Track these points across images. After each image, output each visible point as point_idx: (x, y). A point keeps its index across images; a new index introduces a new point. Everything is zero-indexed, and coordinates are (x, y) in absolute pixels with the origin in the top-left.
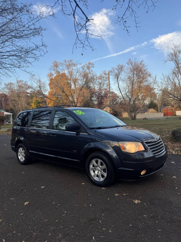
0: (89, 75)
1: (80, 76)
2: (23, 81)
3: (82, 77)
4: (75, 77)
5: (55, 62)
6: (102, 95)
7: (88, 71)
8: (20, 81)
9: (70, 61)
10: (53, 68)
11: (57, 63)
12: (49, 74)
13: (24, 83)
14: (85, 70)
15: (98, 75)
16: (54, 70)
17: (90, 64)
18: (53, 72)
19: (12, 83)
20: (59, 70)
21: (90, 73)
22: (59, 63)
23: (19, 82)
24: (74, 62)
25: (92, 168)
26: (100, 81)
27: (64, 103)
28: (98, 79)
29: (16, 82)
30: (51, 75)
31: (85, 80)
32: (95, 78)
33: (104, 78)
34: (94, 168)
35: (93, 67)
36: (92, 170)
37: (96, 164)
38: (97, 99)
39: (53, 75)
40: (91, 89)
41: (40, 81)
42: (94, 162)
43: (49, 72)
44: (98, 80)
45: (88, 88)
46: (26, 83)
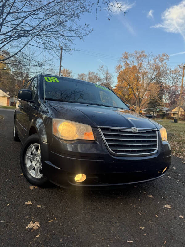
0: (162, 69)
1: (150, 68)
2: (94, 73)
3: (152, 71)
4: (144, 70)
5: (125, 53)
6: (177, 93)
7: (160, 64)
8: (92, 73)
9: (142, 52)
10: (122, 59)
11: (127, 54)
12: (118, 66)
13: (95, 75)
14: (157, 62)
15: (173, 69)
16: (123, 62)
17: (164, 56)
18: (122, 64)
19: (85, 74)
20: (129, 62)
21: (162, 66)
22: (130, 55)
23: (90, 73)
24: (146, 53)
25: (29, 156)
26: (174, 76)
27: (129, 98)
28: (172, 73)
29: (88, 73)
30: (120, 67)
31: (155, 73)
32: (168, 72)
33: (179, 73)
34: (32, 156)
35: (167, 59)
36: (28, 158)
37: (35, 152)
38: (170, 97)
39: (121, 67)
40: (162, 85)
41: (107, 73)
42: (33, 147)
43: (119, 64)
44: (171, 75)
45: (159, 83)
46: (97, 75)
